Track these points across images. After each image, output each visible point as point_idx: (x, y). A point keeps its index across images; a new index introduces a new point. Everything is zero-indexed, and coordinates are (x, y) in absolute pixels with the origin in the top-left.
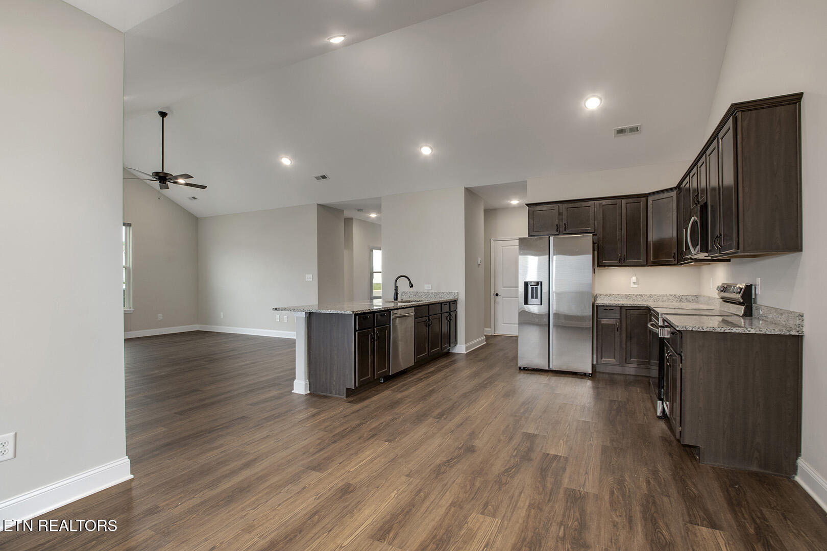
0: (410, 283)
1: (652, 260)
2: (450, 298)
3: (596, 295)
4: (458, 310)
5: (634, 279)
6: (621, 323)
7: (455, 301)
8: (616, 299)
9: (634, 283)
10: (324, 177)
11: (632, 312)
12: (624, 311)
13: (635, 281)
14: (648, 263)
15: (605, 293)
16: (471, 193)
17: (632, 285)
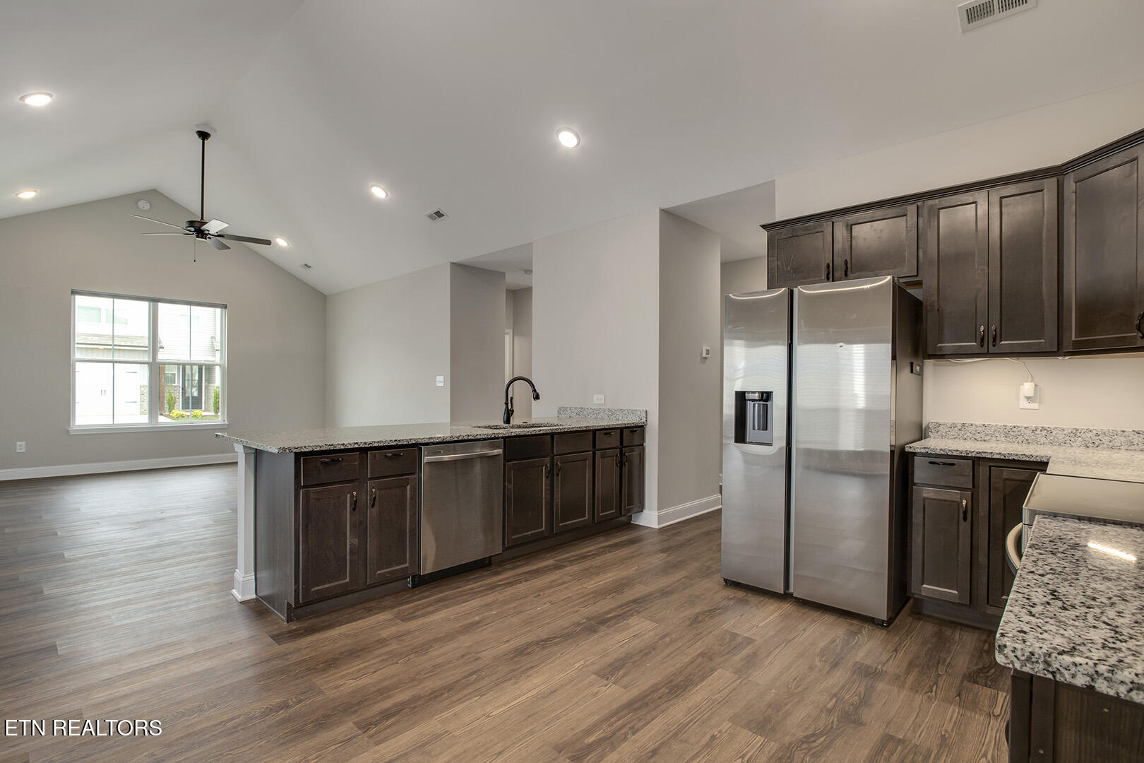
0: (534, 390)
1: (1074, 338)
2: (632, 420)
3: (928, 427)
4: (646, 444)
5: (1028, 388)
6: (974, 499)
7: (642, 426)
8: (978, 436)
9: (1028, 398)
10: (439, 214)
11: (1006, 473)
12: (983, 471)
13: (1031, 394)
14: (1059, 348)
15: (949, 421)
16: (670, 216)
17: (1024, 404)
